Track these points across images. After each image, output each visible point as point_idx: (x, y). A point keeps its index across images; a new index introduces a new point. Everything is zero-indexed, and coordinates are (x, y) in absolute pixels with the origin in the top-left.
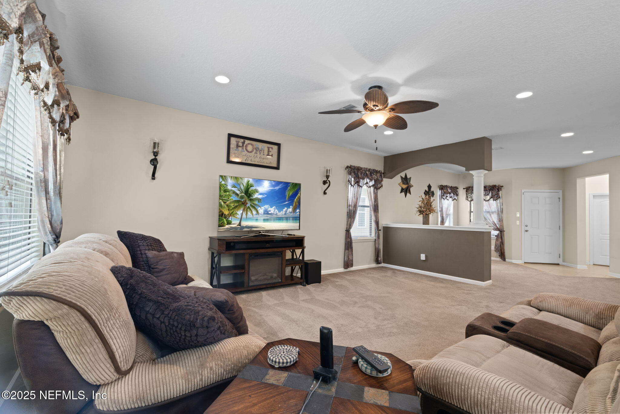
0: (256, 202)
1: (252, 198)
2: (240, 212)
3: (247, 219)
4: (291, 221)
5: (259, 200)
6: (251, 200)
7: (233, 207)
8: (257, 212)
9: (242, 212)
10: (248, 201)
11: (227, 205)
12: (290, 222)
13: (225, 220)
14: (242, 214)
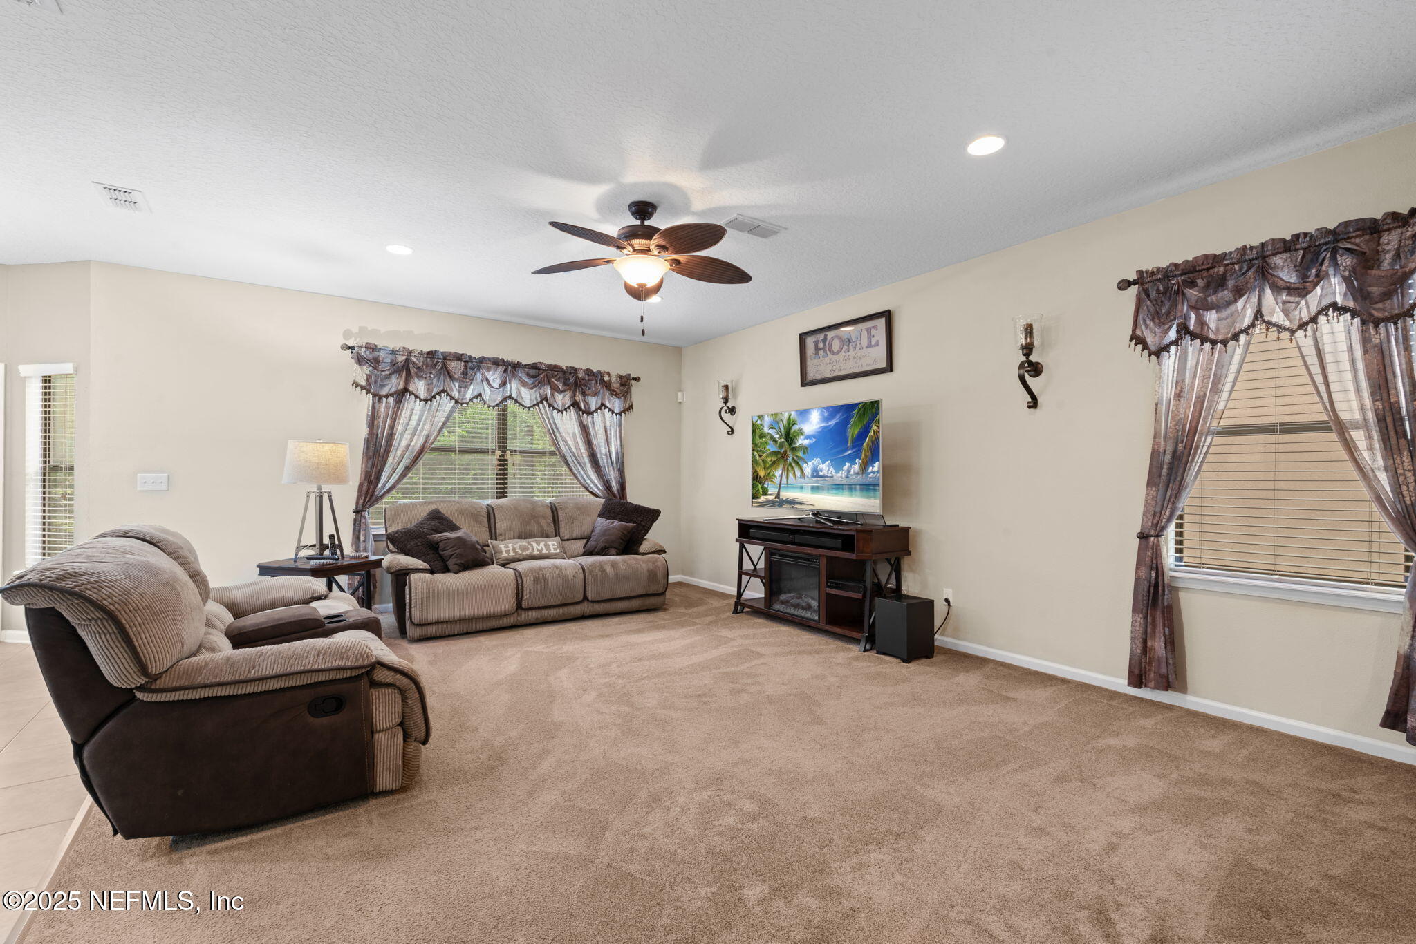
0: (800, 454)
1: (794, 446)
2: (778, 473)
5: (805, 449)
6: (793, 450)
7: (770, 463)
8: (802, 471)
9: (781, 472)
10: (790, 452)
11: (763, 461)
12: (856, 496)
13: (759, 486)
14: (781, 476)
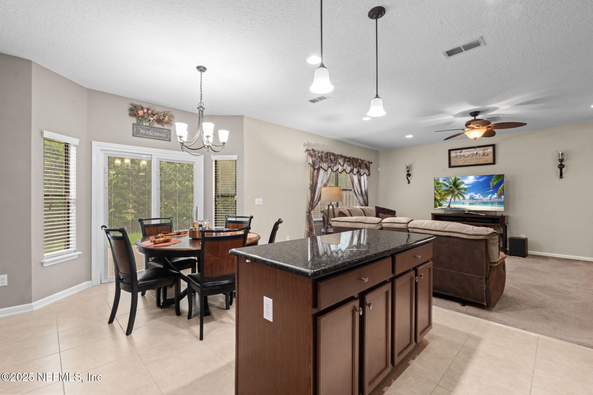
0: (463, 191)
1: (459, 188)
2: (449, 198)
3: (455, 202)
4: (496, 205)
5: (465, 189)
6: (458, 189)
7: (443, 194)
8: (464, 197)
9: (451, 197)
10: (456, 190)
11: (439, 193)
13: (437, 203)
14: (451, 199)
